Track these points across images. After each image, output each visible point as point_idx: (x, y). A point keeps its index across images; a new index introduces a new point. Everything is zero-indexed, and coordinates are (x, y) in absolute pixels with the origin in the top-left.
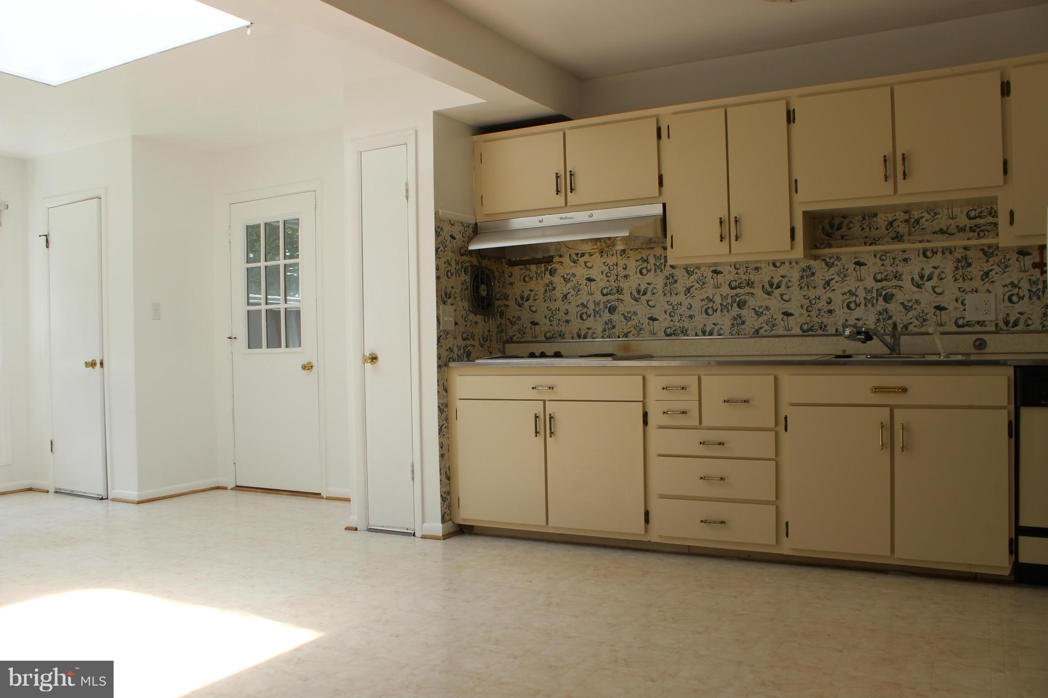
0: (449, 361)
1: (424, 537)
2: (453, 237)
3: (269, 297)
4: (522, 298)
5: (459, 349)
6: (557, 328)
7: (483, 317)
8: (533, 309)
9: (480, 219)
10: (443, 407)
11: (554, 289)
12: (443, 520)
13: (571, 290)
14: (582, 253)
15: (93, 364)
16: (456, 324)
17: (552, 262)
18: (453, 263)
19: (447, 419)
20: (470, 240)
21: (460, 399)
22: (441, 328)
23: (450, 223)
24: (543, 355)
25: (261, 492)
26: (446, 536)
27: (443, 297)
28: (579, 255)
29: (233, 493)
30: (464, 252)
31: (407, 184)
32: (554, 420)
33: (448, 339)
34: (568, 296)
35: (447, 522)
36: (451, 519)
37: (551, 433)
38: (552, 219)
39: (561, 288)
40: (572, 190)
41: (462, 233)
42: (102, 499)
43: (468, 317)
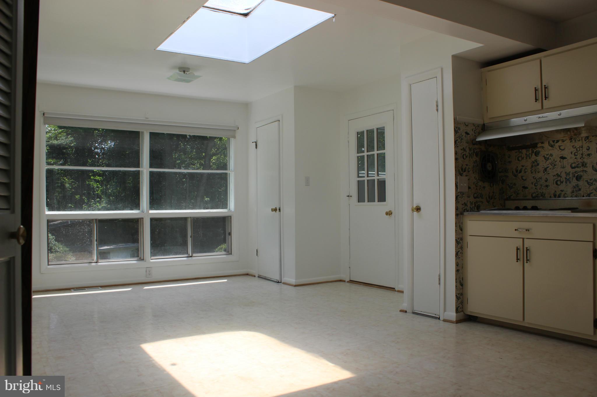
0: (464, 211)
1: (445, 321)
2: (467, 133)
3: (369, 172)
4: (517, 171)
5: (471, 203)
6: (540, 190)
7: (489, 184)
8: (524, 178)
9: (486, 121)
10: (459, 240)
11: (538, 165)
12: (457, 311)
13: (550, 165)
14: (557, 140)
15: (275, 210)
16: (469, 188)
17: (537, 147)
18: (467, 150)
19: (462, 248)
20: (479, 134)
21: (470, 236)
22: (458, 190)
23: (465, 124)
24: (525, 208)
25: (363, 285)
26: (458, 322)
27: (460, 171)
28: (555, 142)
29: (348, 284)
30: (474, 142)
31: (437, 102)
32: (530, 252)
33: (463, 198)
34: (547, 169)
35: (460, 312)
36: (462, 311)
37: (527, 260)
38: (533, 119)
39: (543, 164)
40: (546, 98)
41: (473, 130)
42: (278, 282)
43: (478, 184)
